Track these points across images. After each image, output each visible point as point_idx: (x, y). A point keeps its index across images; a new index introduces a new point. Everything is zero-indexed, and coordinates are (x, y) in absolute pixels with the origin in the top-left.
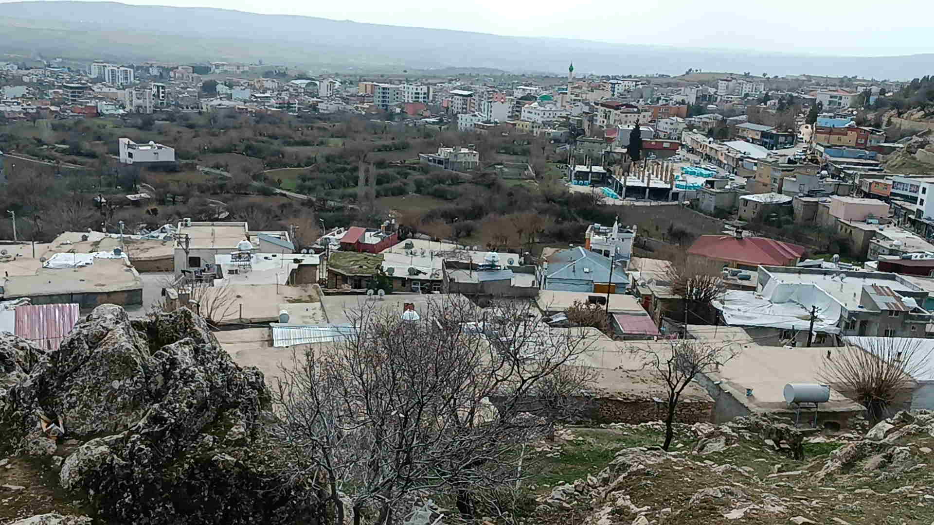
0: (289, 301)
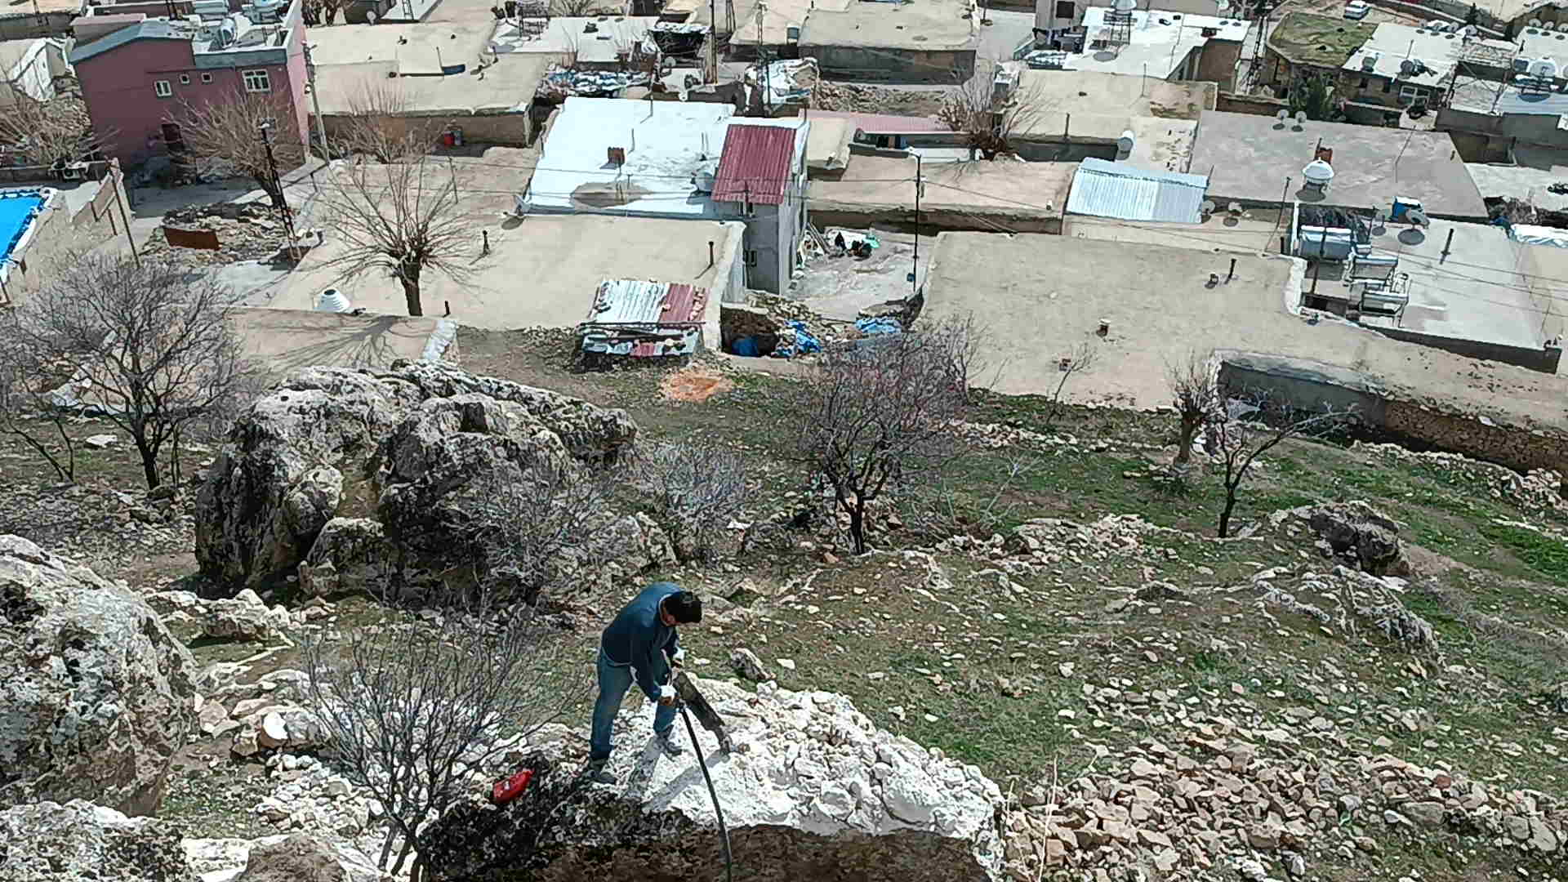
0: (1155, 112)
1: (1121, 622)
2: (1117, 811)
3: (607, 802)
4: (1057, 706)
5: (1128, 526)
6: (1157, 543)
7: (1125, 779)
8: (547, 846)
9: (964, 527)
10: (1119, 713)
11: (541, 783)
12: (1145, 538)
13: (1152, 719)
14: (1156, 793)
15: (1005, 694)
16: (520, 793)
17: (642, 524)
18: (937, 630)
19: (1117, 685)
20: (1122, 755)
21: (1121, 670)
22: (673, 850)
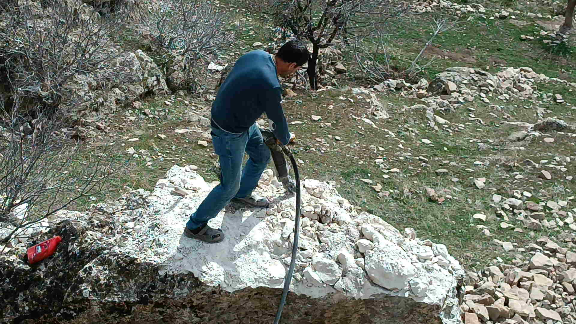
1: (522, 148)
2: (519, 292)
3: (128, 264)
4: (472, 210)
5: (525, 77)
6: (548, 90)
7: (526, 268)
8: (74, 301)
9: (396, 74)
10: (521, 217)
11: (70, 248)
12: (540, 87)
13: (546, 223)
14: (550, 280)
15: (431, 200)
16: (50, 257)
17: (141, 59)
18: (378, 150)
19: (519, 196)
20: (523, 250)
21: (522, 185)
22: (184, 307)
